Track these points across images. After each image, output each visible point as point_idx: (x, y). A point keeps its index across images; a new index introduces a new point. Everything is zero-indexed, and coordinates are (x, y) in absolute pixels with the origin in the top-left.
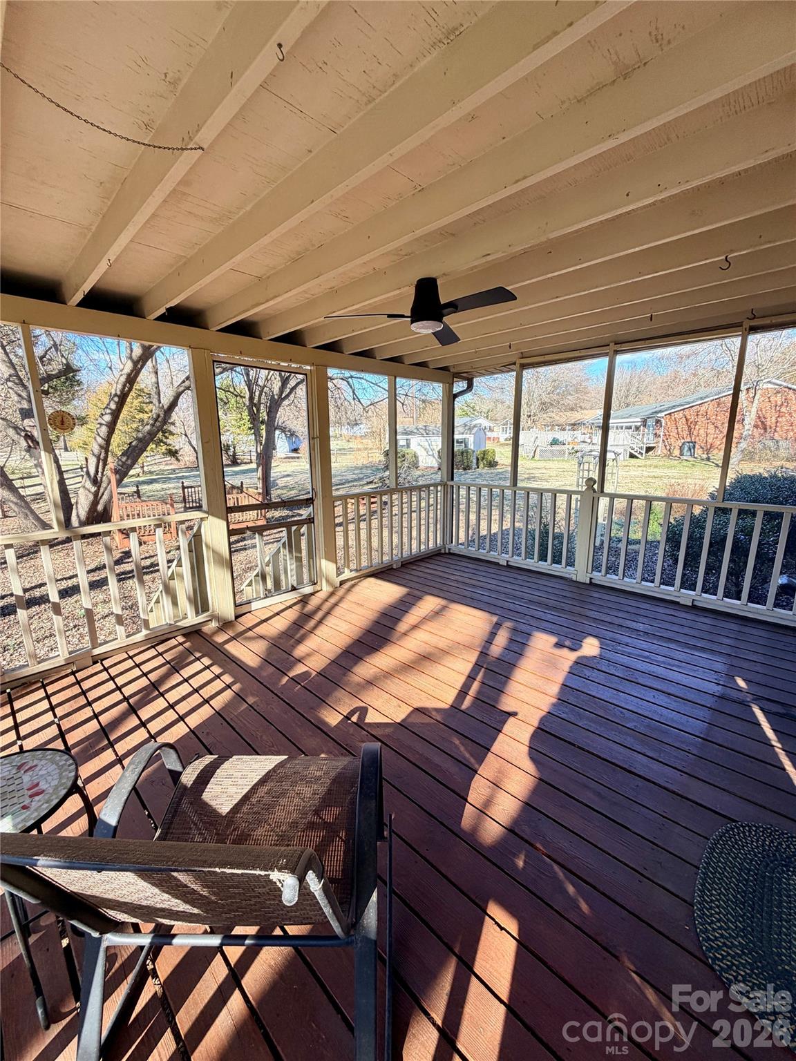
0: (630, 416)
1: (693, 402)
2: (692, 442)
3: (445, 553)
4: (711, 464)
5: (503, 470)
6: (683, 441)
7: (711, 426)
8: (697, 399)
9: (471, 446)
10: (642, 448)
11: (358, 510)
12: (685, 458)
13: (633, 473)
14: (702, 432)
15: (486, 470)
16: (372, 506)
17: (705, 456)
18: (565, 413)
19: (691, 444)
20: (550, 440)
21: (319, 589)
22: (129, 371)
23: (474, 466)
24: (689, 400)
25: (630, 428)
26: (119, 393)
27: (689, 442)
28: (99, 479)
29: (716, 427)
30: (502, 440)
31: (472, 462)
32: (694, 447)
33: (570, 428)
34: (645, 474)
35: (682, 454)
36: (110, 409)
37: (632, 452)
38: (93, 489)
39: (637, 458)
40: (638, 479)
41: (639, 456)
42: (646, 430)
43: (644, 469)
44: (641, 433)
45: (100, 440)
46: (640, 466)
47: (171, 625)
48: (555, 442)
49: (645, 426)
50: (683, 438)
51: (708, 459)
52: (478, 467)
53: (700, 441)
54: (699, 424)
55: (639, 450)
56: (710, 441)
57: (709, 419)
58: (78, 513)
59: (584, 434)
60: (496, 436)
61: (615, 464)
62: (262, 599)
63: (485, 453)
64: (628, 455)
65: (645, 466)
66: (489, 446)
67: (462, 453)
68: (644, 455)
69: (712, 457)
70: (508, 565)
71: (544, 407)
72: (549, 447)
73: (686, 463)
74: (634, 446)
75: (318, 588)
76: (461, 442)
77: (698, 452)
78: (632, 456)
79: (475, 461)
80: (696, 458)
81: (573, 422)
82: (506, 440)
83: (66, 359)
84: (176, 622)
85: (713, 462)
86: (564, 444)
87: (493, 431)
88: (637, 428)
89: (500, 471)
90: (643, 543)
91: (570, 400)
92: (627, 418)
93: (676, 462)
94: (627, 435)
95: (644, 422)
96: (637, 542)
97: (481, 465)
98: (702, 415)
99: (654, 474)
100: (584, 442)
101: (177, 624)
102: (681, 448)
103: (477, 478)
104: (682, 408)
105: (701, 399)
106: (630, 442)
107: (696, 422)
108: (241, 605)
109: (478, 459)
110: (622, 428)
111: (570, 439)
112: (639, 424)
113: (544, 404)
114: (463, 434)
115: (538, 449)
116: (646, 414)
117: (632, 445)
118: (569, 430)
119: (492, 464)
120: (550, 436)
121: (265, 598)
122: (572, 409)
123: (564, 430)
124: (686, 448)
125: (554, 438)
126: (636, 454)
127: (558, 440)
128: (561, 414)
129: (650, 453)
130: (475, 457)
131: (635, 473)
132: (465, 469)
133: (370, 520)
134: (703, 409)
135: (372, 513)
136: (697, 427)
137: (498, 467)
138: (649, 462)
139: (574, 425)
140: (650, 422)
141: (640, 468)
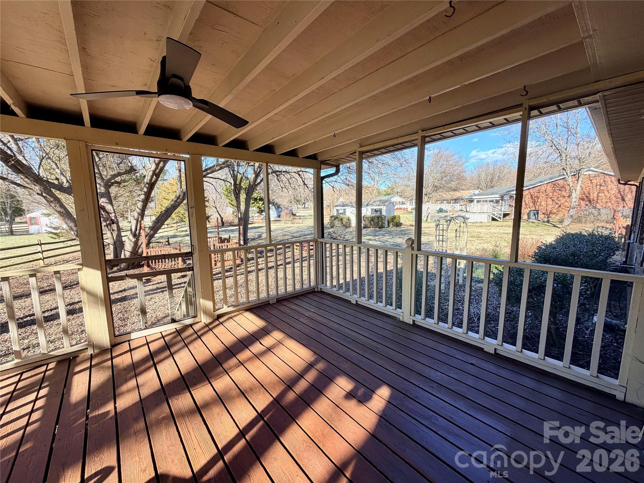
0: (493, 194)
1: (535, 184)
2: (536, 210)
3: (318, 292)
4: (550, 225)
5: (405, 228)
6: (529, 209)
7: (549, 200)
8: (538, 183)
9: (384, 213)
10: (500, 214)
11: (302, 254)
12: (531, 221)
13: (492, 231)
14: (543, 203)
15: (394, 229)
16: (311, 251)
17: (546, 220)
18: (449, 193)
19: (535, 212)
20: (438, 209)
21: (199, 321)
22: (154, 169)
23: (386, 226)
24: (533, 183)
25: (492, 201)
26: (148, 182)
27: (533, 210)
28: (137, 234)
29: (553, 200)
30: (409, 210)
31: (384, 224)
32: (538, 213)
33: (453, 202)
34: (501, 231)
35: (529, 218)
36: (144, 192)
37: (494, 217)
38: (133, 240)
39: (497, 220)
40: (495, 235)
41: (499, 219)
42: (504, 203)
43: (501, 228)
44: (500, 204)
45: (138, 210)
46: (499, 226)
47: (44, 354)
48: (441, 211)
49: (502, 200)
50: (530, 208)
51: (548, 222)
52: (389, 227)
53: (542, 209)
54: (541, 198)
55: (498, 216)
56: (549, 209)
57: (548, 195)
58: (124, 254)
59: (462, 205)
60: (406, 207)
61: (465, 226)
62: (142, 330)
63: (394, 218)
64: (491, 219)
65: (502, 226)
66: (396, 213)
67: (378, 217)
68: (502, 219)
69: (551, 220)
70: (357, 303)
71: (436, 188)
72: (437, 214)
73: (531, 224)
74: (495, 213)
75: (197, 320)
76: (378, 211)
77: (541, 216)
78: (493, 219)
79: (386, 223)
80: (540, 221)
81: (455, 198)
82: (412, 209)
83: (131, 163)
84: (49, 352)
85: (551, 224)
86: (447, 212)
87: (405, 204)
88: (497, 202)
89: (403, 229)
90: (486, 282)
91: (453, 185)
92: (490, 195)
93: (525, 223)
94: (490, 206)
95: (502, 198)
96: (481, 281)
97: (391, 225)
98: (542, 192)
99: (507, 231)
100: (461, 210)
101: (50, 354)
102: (529, 214)
103: (387, 233)
104: (528, 188)
105: (541, 182)
106: (492, 210)
107: (539, 197)
108: (120, 335)
109: (388, 221)
110: (486, 201)
111: (450, 209)
112: (499, 199)
113: (436, 187)
114: (379, 205)
115: (430, 215)
116: (503, 192)
117: (493, 212)
118: (453, 203)
119: (398, 225)
120: (438, 206)
121: (144, 329)
122: (454, 190)
123: (450, 203)
124: (532, 214)
125: (440, 208)
126: (496, 218)
127: (442, 209)
128: (447, 193)
129: (507, 217)
130: (386, 220)
131: (495, 231)
132: (380, 228)
133: (309, 260)
134: (543, 188)
135: (310, 256)
136: (539, 200)
137: (402, 227)
138: (505, 224)
139: (455, 200)
140: (506, 198)
141: (498, 228)
